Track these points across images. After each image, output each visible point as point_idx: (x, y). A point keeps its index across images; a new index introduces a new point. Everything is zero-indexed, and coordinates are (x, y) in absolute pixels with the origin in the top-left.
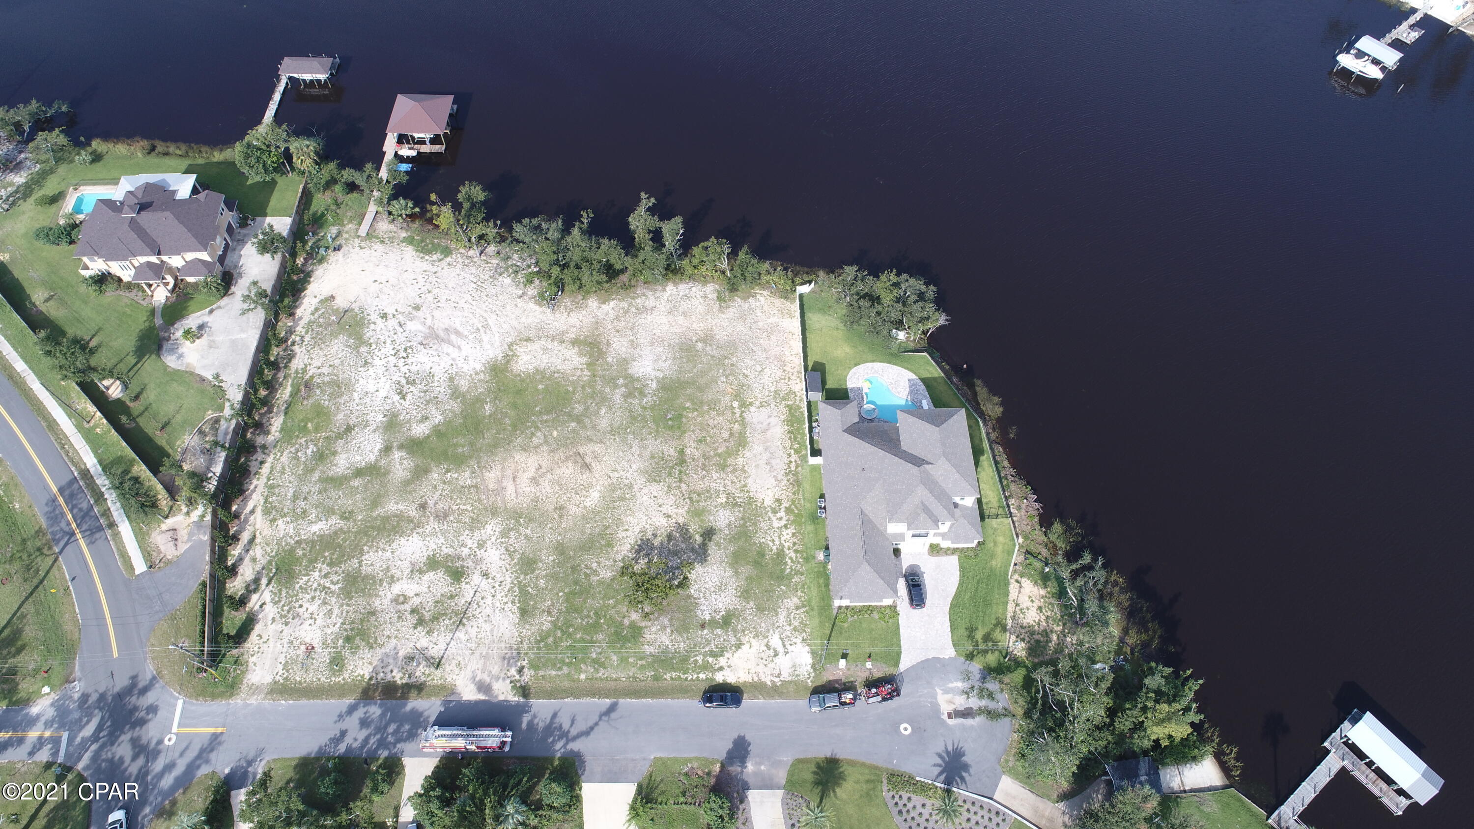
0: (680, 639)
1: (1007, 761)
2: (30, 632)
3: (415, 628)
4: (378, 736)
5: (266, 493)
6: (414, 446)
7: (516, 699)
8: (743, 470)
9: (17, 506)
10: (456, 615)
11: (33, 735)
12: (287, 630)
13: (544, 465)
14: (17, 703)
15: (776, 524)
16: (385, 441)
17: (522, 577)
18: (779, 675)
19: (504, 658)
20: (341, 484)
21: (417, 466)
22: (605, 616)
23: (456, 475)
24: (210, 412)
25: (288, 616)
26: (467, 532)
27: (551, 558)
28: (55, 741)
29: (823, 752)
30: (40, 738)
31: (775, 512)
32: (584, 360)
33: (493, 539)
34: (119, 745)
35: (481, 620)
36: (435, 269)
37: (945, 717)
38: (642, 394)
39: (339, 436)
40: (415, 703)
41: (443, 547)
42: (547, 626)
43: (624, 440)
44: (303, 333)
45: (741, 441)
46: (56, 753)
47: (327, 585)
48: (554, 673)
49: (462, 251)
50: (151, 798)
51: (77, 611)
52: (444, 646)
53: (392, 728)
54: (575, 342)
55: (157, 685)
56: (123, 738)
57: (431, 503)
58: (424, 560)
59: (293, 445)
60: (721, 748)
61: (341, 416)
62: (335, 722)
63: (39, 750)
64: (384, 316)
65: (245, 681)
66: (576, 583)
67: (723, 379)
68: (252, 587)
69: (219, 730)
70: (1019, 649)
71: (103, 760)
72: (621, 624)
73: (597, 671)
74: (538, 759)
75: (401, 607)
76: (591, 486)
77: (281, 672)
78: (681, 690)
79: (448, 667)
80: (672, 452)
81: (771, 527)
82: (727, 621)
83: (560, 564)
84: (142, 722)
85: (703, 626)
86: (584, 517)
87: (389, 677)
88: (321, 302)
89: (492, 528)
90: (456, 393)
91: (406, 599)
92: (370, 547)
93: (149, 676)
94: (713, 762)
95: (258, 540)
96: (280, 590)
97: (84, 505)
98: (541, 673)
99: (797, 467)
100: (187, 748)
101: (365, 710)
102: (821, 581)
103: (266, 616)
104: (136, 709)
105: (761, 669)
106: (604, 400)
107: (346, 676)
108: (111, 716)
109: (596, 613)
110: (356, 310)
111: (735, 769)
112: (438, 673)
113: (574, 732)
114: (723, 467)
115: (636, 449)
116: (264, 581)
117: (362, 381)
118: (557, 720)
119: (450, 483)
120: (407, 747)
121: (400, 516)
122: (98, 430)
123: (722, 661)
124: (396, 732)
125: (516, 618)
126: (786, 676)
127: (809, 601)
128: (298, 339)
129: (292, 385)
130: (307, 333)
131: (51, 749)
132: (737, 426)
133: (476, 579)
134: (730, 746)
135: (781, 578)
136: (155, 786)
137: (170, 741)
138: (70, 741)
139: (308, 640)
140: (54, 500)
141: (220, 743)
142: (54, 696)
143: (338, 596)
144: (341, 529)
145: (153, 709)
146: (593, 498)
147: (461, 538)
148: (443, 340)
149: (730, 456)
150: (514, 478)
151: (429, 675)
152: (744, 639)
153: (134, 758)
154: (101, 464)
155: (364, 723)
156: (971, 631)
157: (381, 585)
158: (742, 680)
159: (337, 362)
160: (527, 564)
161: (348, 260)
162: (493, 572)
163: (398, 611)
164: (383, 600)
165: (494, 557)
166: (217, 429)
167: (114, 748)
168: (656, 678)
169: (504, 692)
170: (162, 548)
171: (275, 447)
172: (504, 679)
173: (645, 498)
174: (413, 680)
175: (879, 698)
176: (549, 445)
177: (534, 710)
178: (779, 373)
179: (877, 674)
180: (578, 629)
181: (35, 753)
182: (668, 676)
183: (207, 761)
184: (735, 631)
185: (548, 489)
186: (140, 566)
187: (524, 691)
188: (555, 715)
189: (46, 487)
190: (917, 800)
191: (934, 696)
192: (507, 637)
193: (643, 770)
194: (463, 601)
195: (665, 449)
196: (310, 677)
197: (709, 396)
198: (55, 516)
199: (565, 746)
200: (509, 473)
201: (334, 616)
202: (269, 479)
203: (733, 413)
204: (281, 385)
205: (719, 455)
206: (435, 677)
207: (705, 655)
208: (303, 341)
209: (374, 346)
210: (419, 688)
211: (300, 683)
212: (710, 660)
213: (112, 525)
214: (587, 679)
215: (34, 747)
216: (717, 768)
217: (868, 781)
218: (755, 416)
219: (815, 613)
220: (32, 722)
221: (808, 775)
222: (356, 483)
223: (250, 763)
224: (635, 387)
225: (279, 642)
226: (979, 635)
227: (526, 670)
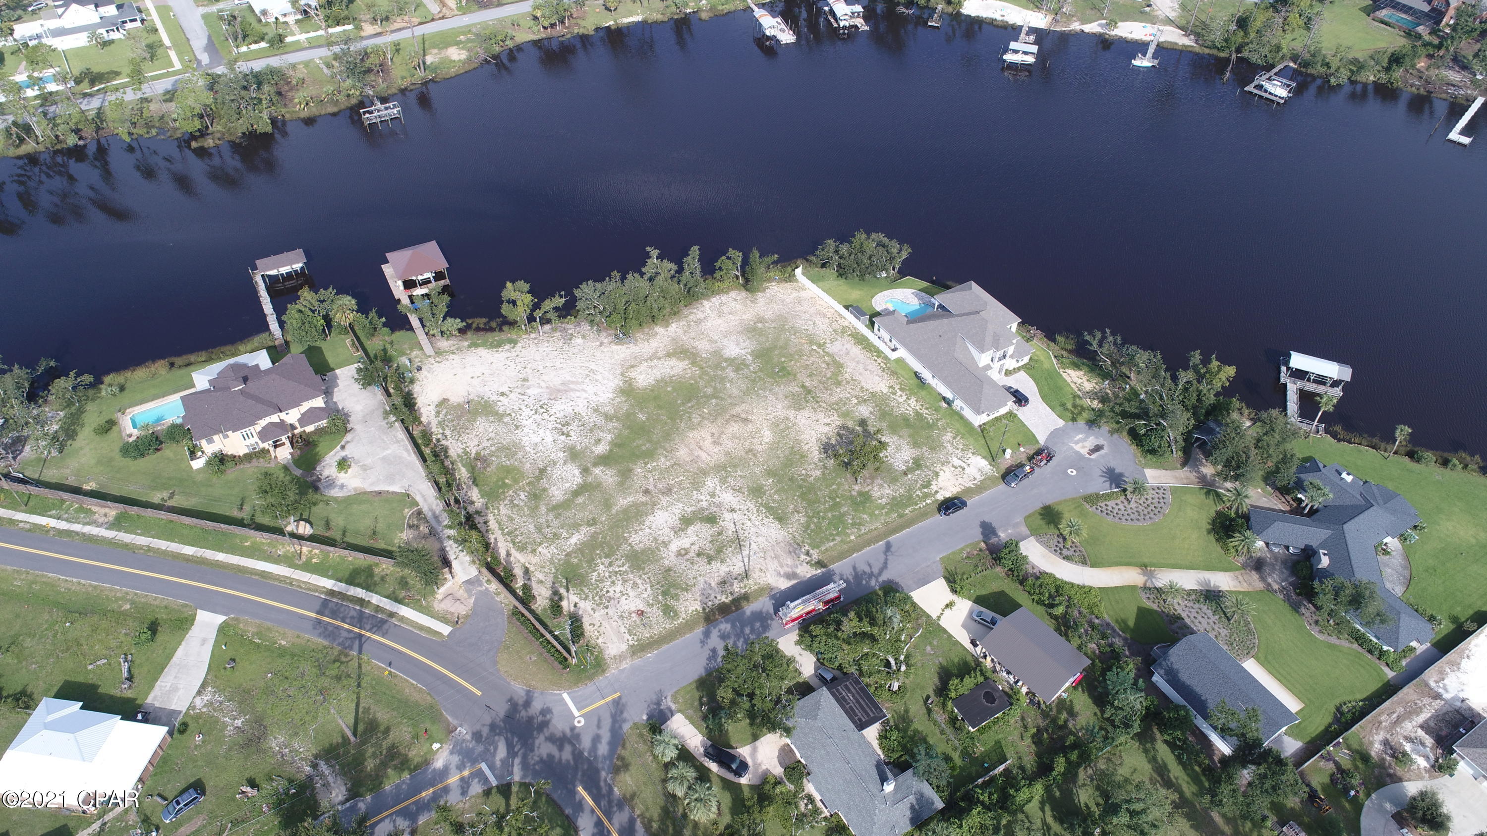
0: (896, 487)
1: (1140, 461)
2: (383, 715)
3: (710, 564)
4: (742, 640)
5: (509, 539)
6: (604, 460)
7: (819, 571)
8: (853, 380)
9: (283, 643)
10: (733, 542)
11: (453, 780)
12: (611, 611)
13: (714, 431)
14: (417, 767)
15: (901, 400)
16: (579, 466)
17: (760, 500)
18: (975, 479)
19: (790, 552)
20: (569, 506)
21: (619, 471)
22: (837, 496)
23: (655, 464)
24: (407, 510)
25: (603, 601)
26: (695, 493)
27: (770, 481)
28: (480, 774)
29: (1038, 506)
30: (462, 779)
31: (895, 394)
32: (687, 362)
33: (718, 488)
34: (539, 748)
35: (753, 538)
36: (515, 354)
37: (1087, 456)
38: (747, 366)
39: (539, 478)
40: (749, 609)
41: (686, 508)
42: (803, 520)
43: (758, 395)
44: (441, 431)
45: (839, 366)
46: (486, 780)
47: (617, 569)
48: (831, 544)
49: (524, 336)
50: (600, 766)
51: (414, 682)
52: (741, 564)
53: (747, 630)
54: (669, 355)
55: (536, 695)
56: (537, 742)
57: (651, 487)
58: (678, 522)
59: (505, 499)
60: (976, 534)
61: (528, 466)
62: (702, 647)
63: (468, 787)
64: (503, 394)
65: (606, 657)
66: (800, 487)
67: (793, 337)
68: (556, 598)
69: (616, 695)
70: (1096, 404)
71: (534, 765)
72: (852, 496)
73: (859, 529)
74: (867, 595)
75: (688, 557)
76: (759, 431)
77: (630, 638)
78: (923, 515)
79: (755, 575)
80: (797, 389)
81: (899, 403)
82: (917, 464)
83: (780, 482)
84: (545, 724)
85: (905, 474)
86: (771, 449)
87: (717, 602)
88: (437, 406)
89: (711, 483)
90: (608, 417)
91: (687, 551)
92: (629, 532)
93: (523, 693)
94: (978, 543)
95: (532, 568)
96: (581, 590)
97: (353, 613)
98: (823, 548)
99: (886, 364)
100: (599, 721)
101: (717, 629)
102: (956, 417)
103: (585, 611)
104: (530, 719)
105: (961, 481)
106: (722, 380)
107: (684, 616)
108: (513, 733)
109: (830, 498)
110: (476, 399)
111: (994, 540)
112: (751, 582)
113: (876, 571)
114: (839, 384)
115: (770, 397)
116: (562, 591)
117: (525, 439)
118: (859, 570)
119: (654, 469)
120: (770, 634)
121: (635, 505)
122: (314, 560)
123: (934, 488)
124: (752, 631)
125: (777, 524)
126: (979, 477)
127: (958, 431)
128: (439, 436)
129: (464, 466)
130: (444, 429)
131: (479, 781)
132: (827, 358)
133: (728, 516)
134: (981, 530)
135: (930, 427)
136: (596, 757)
137: (580, 723)
138: (491, 767)
139: (633, 609)
140: (319, 622)
141: (623, 705)
142: (447, 747)
143: (632, 572)
144: (595, 532)
145: (546, 711)
146: (768, 436)
147: (694, 498)
148: (566, 391)
149: (837, 375)
150: (700, 448)
151: (745, 587)
152: (937, 469)
153: (561, 749)
154: (340, 581)
155: (723, 637)
156: (1063, 405)
157: (660, 551)
158: (955, 492)
159: (492, 435)
160: (756, 492)
161: (435, 373)
162: (735, 505)
163: (687, 560)
164: (669, 557)
165: (727, 497)
166: (425, 518)
167: (536, 752)
168: (901, 516)
169: (807, 572)
170: (452, 610)
171: (487, 508)
172: (801, 565)
173: (803, 421)
174: (736, 595)
175: (1045, 461)
176: (707, 419)
177: (837, 572)
178: (827, 320)
179: (1031, 452)
180: (826, 511)
181: (467, 792)
182: (907, 512)
183: (625, 721)
184: (926, 467)
185: (730, 444)
186: (445, 630)
187: (820, 564)
188: (854, 568)
189: (302, 617)
190: (1111, 503)
191: (1072, 448)
192: (780, 538)
193: (940, 568)
194: (730, 533)
195: (791, 389)
196: (656, 630)
197: (792, 350)
198: (330, 633)
199: (877, 581)
200: (692, 446)
201: (640, 585)
202: (502, 530)
203: (818, 353)
204: (453, 469)
205: (830, 378)
206: (750, 585)
207: (920, 489)
208: (446, 437)
209: (514, 415)
210: (745, 597)
211: (651, 637)
212: (926, 490)
213: (392, 615)
214: (856, 538)
215: (462, 788)
216: (983, 545)
217: (1075, 508)
218: (831, 348)
219: (967, 436)
220: (444, 773)
221: (1039, 521)
222: (580, 500)
223: (658, 703)
224: (738, 364)
225: (611, 621)
226: (1069, 406)
227: (811, 552)
